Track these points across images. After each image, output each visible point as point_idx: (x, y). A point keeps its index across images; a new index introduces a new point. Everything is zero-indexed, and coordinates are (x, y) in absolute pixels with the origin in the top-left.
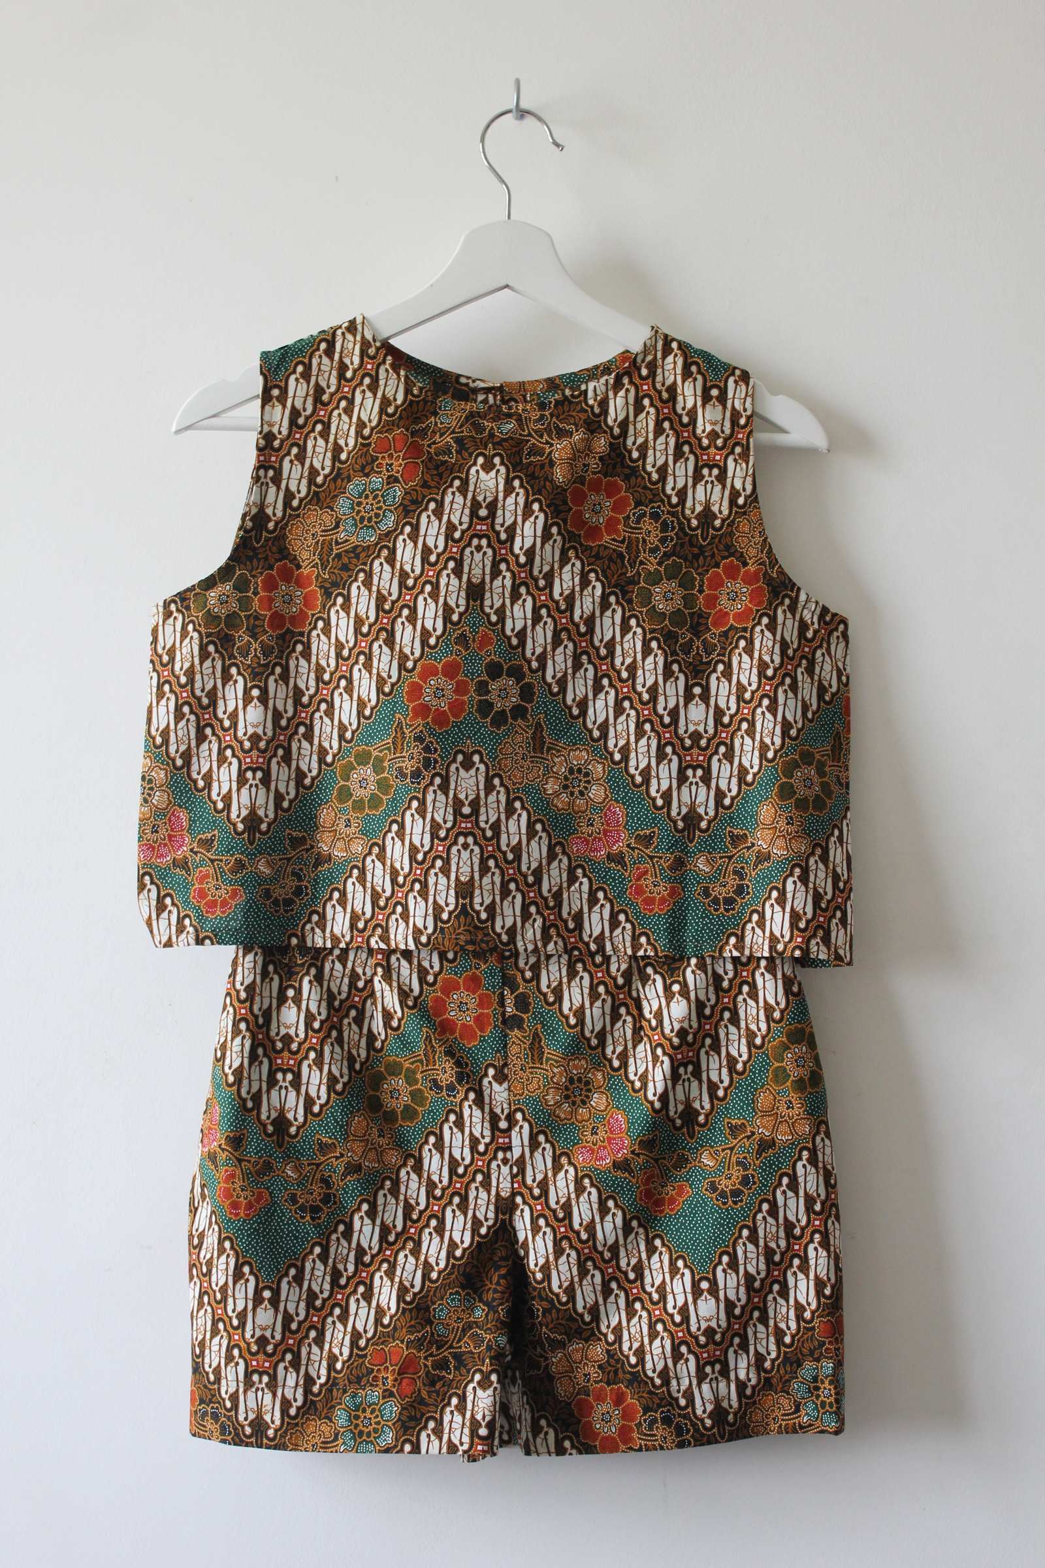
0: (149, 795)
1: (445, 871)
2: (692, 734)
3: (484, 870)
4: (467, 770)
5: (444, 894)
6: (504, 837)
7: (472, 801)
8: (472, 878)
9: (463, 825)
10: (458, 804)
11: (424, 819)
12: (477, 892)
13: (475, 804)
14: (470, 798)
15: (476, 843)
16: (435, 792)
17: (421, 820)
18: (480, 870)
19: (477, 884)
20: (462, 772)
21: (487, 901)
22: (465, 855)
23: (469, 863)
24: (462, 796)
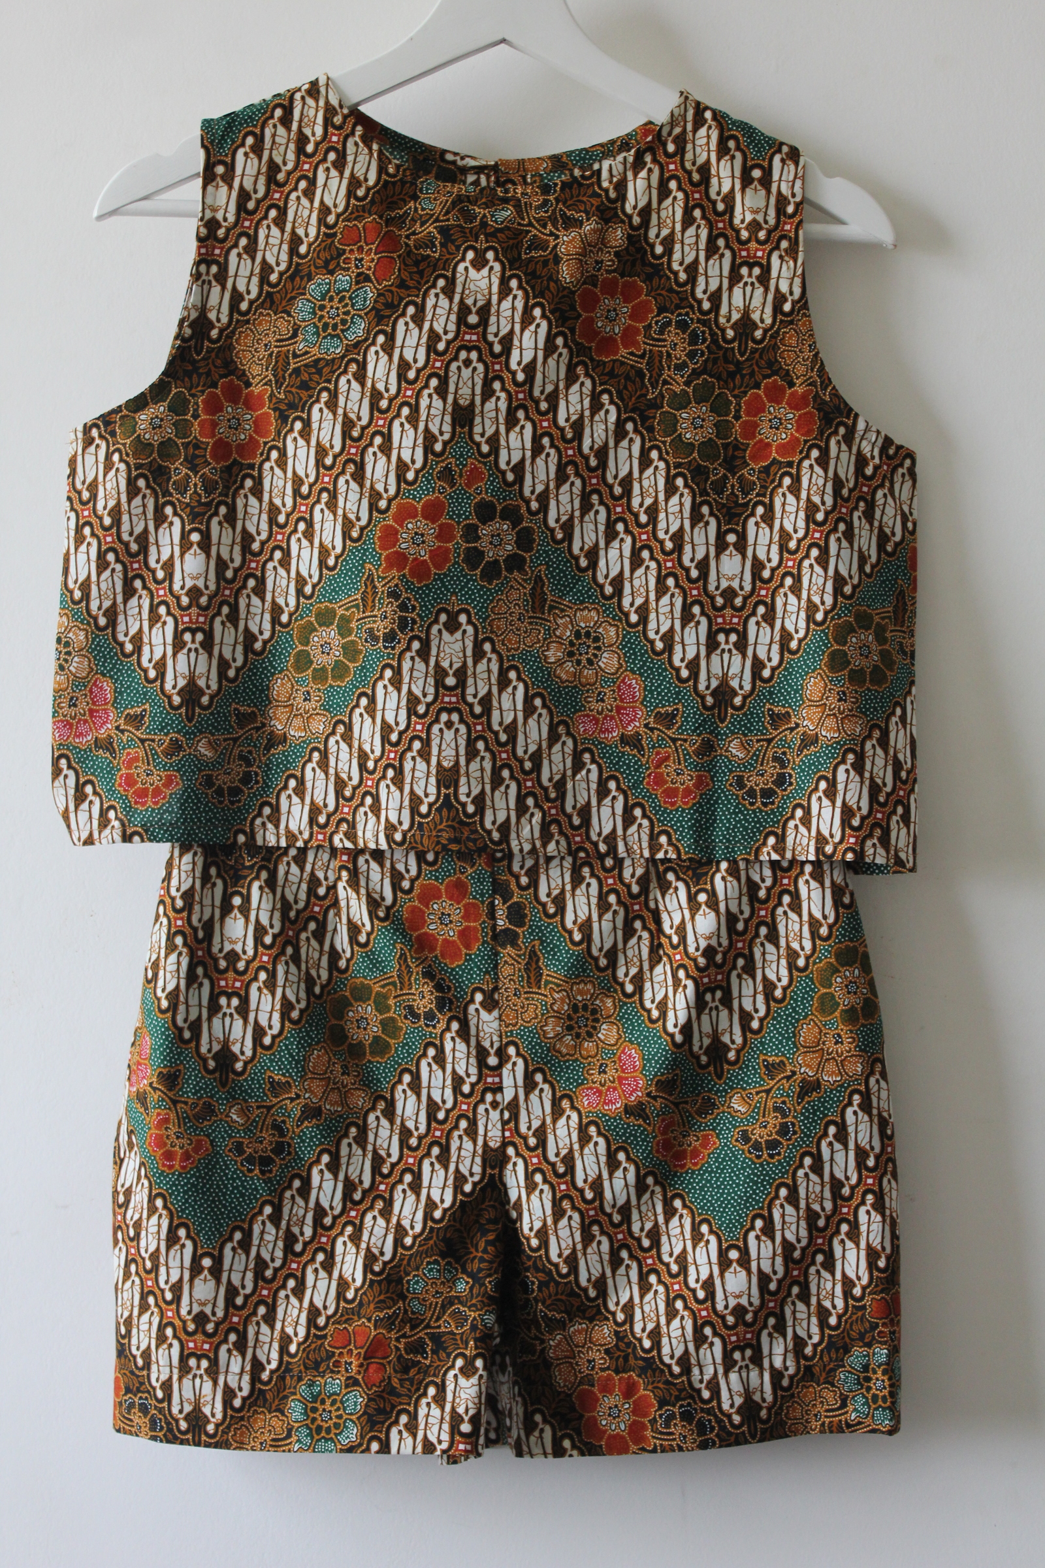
0: (66, 661)
1: (425, 754)
2: (724, 591)
3: (472, 754)
4: (452, 633)
5: (422, 783)
6: (496, 714)
7: (457, 670)
8: (457, 763)
9: (447, 699)
10: (440, 673)
11: (399, 691)
12: (463, 780)
13: (461, 674)
14: (456, 666)
15: (462, 721)
16: (412, 658)
17: (395, 693)
18: (467, 754)
19: (463, 771)
20: (446, 635)
21: (476, 791)
22: (449, 735)
23: (453, 745)
24: (445, 664)
